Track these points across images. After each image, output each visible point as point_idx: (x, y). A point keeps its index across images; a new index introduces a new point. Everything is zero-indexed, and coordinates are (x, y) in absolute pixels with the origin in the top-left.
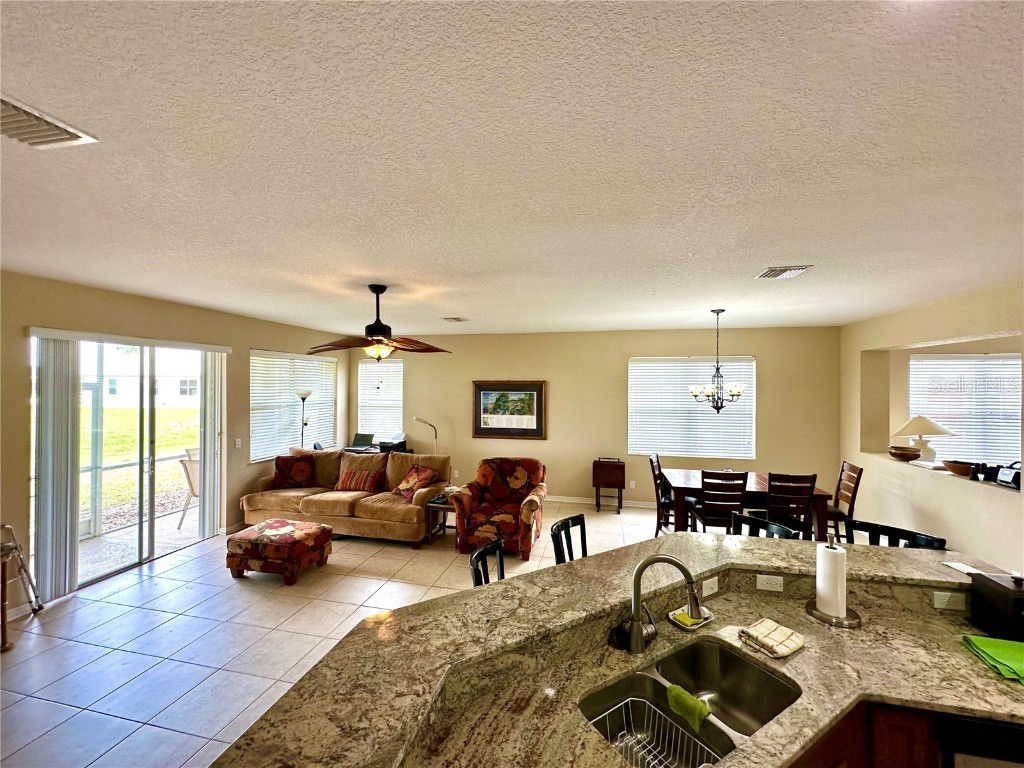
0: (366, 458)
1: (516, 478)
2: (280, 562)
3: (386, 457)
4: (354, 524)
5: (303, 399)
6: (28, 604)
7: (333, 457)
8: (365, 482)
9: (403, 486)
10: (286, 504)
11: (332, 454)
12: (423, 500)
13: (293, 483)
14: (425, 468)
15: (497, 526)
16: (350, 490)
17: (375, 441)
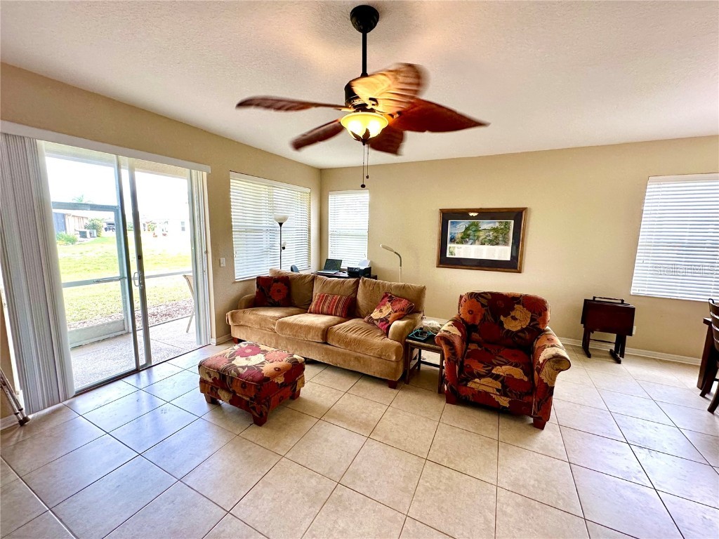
0: (338, 283)
1: (514, 318)
2: (248, 399)
3: (357, 283)
4: (327, 352)
5: (281, 224)
6: (15, 416)
7: (307, 280)
8: (337, 307)
9: (376, 315)
10: (263, 323)
11: (305, 276)
12: (401, 336)
13: (271, 301)
14: (401, 298)
15: (502, 382)
16: (323, 313)
17: (344, 266)
